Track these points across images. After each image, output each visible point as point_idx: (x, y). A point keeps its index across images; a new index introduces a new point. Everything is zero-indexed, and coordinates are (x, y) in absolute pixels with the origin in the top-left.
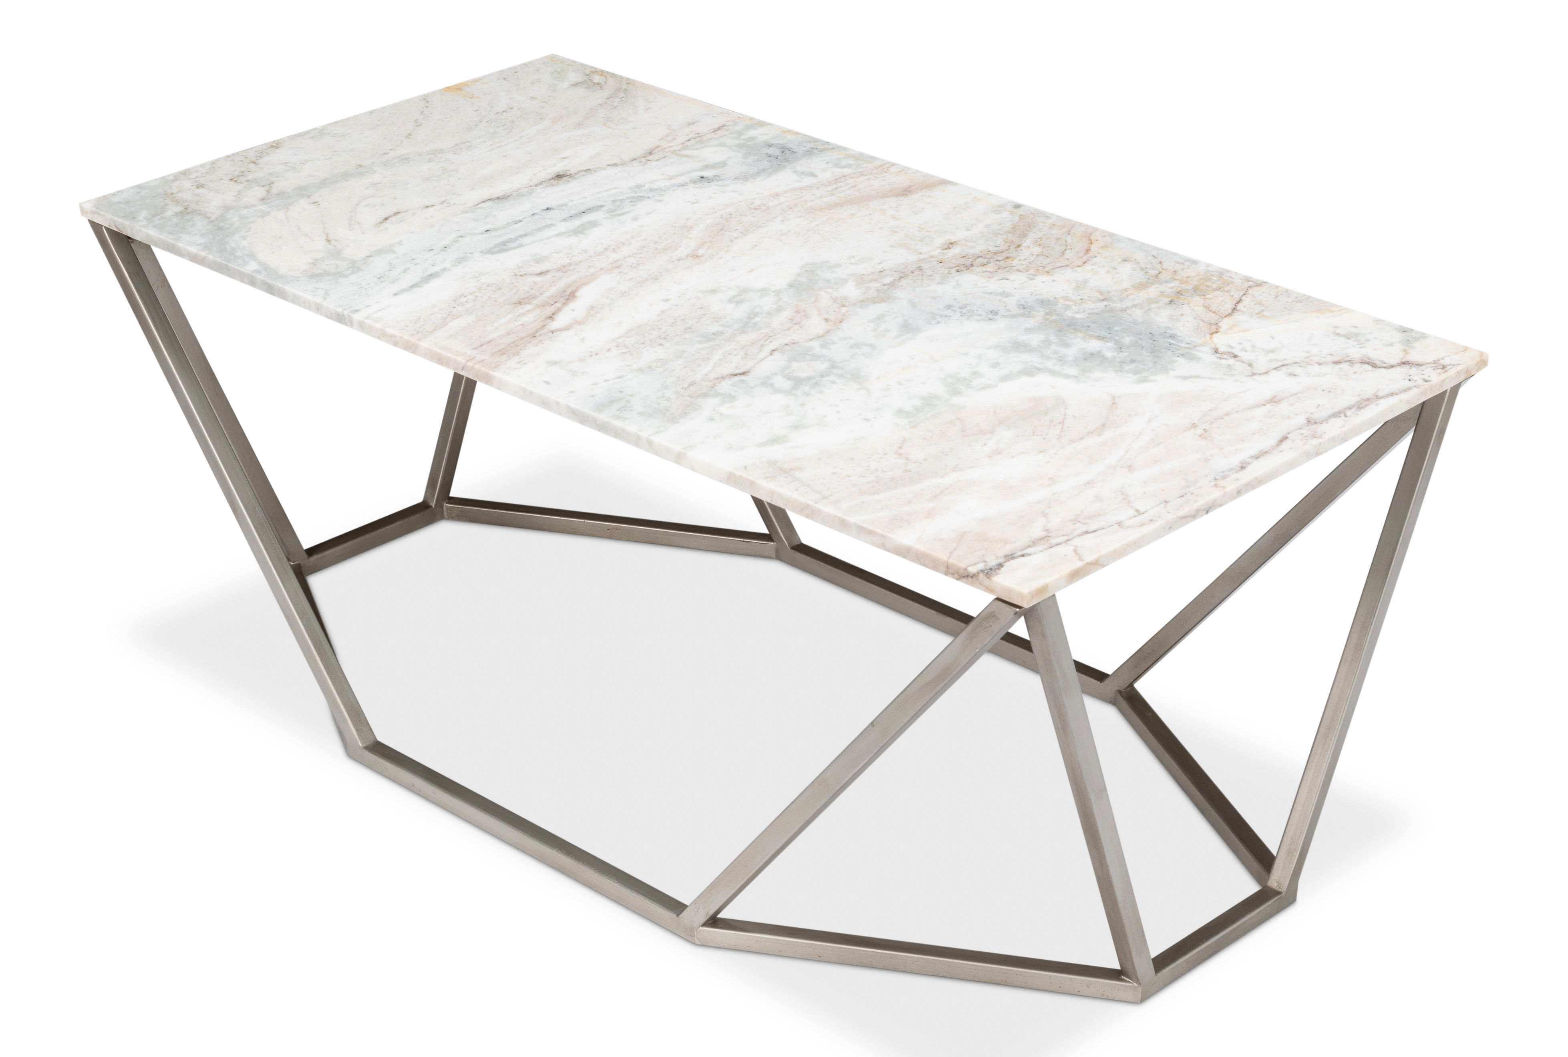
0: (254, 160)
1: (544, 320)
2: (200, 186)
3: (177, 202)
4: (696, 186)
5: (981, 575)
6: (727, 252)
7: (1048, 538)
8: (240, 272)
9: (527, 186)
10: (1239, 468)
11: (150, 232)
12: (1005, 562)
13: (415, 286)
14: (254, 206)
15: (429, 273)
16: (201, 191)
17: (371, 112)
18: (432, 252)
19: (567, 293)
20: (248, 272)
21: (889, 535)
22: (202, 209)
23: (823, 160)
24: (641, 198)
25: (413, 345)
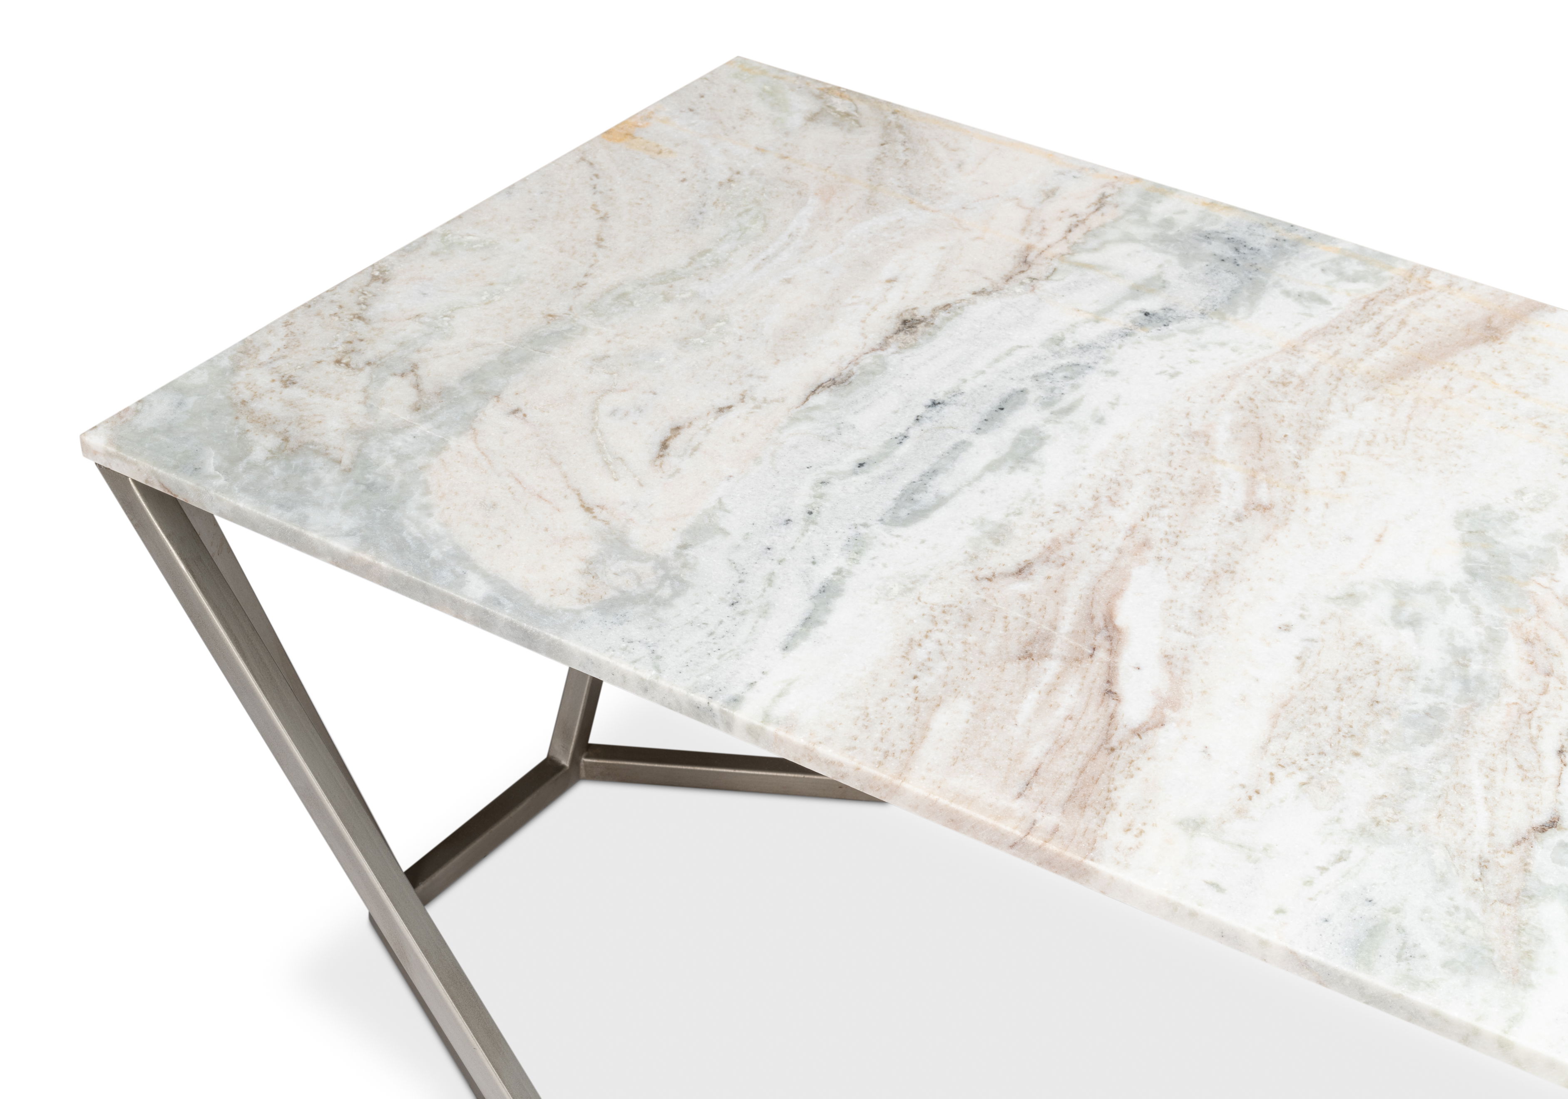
0: (356, 312)
1: (1102, 701)
2: (288, 382)
3: (265, 423)
4: (1149, 334)
6: (1306, 492)
8: (454, 601)
9: (866, 350)
11: (241, 505)
13: (809, 622)
14: (408, 426)
15: (816, 585)
16: (293, 392)
17: (509, 191)
18: (791, 525)
19: (1099, 621)
20: (475, 603)
22: (316, 440)
23: (1313, 265)
24: (1075, 371)
25: (886, 786)
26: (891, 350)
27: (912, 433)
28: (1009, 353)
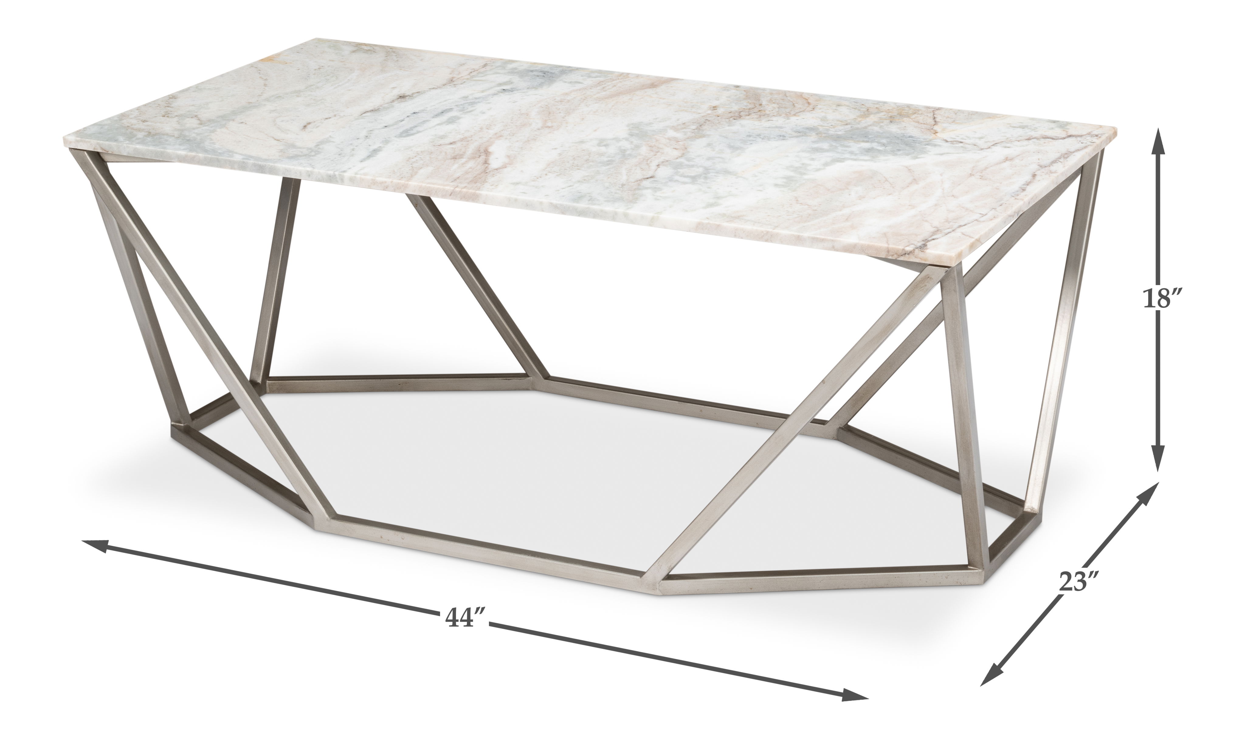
0: (166, 105)
1: (483, 165)
2: (143, 121)
3: (138, 130)
4: (505, 94)
5: (917, 251)
9: (384, 103)
10: (1021, 190)
11: (137, 147)
12: (927, 242)
13: (370, 156)
15: (372, 149)
16: (148, 123)
18: (359, 139)
19: (482, 151)
22: (162, 132)
23: (577, 75)
24: (474, 103)
25: (403, 185)
26: (395, 103)
27: (405, 119)
28: (445, 101)
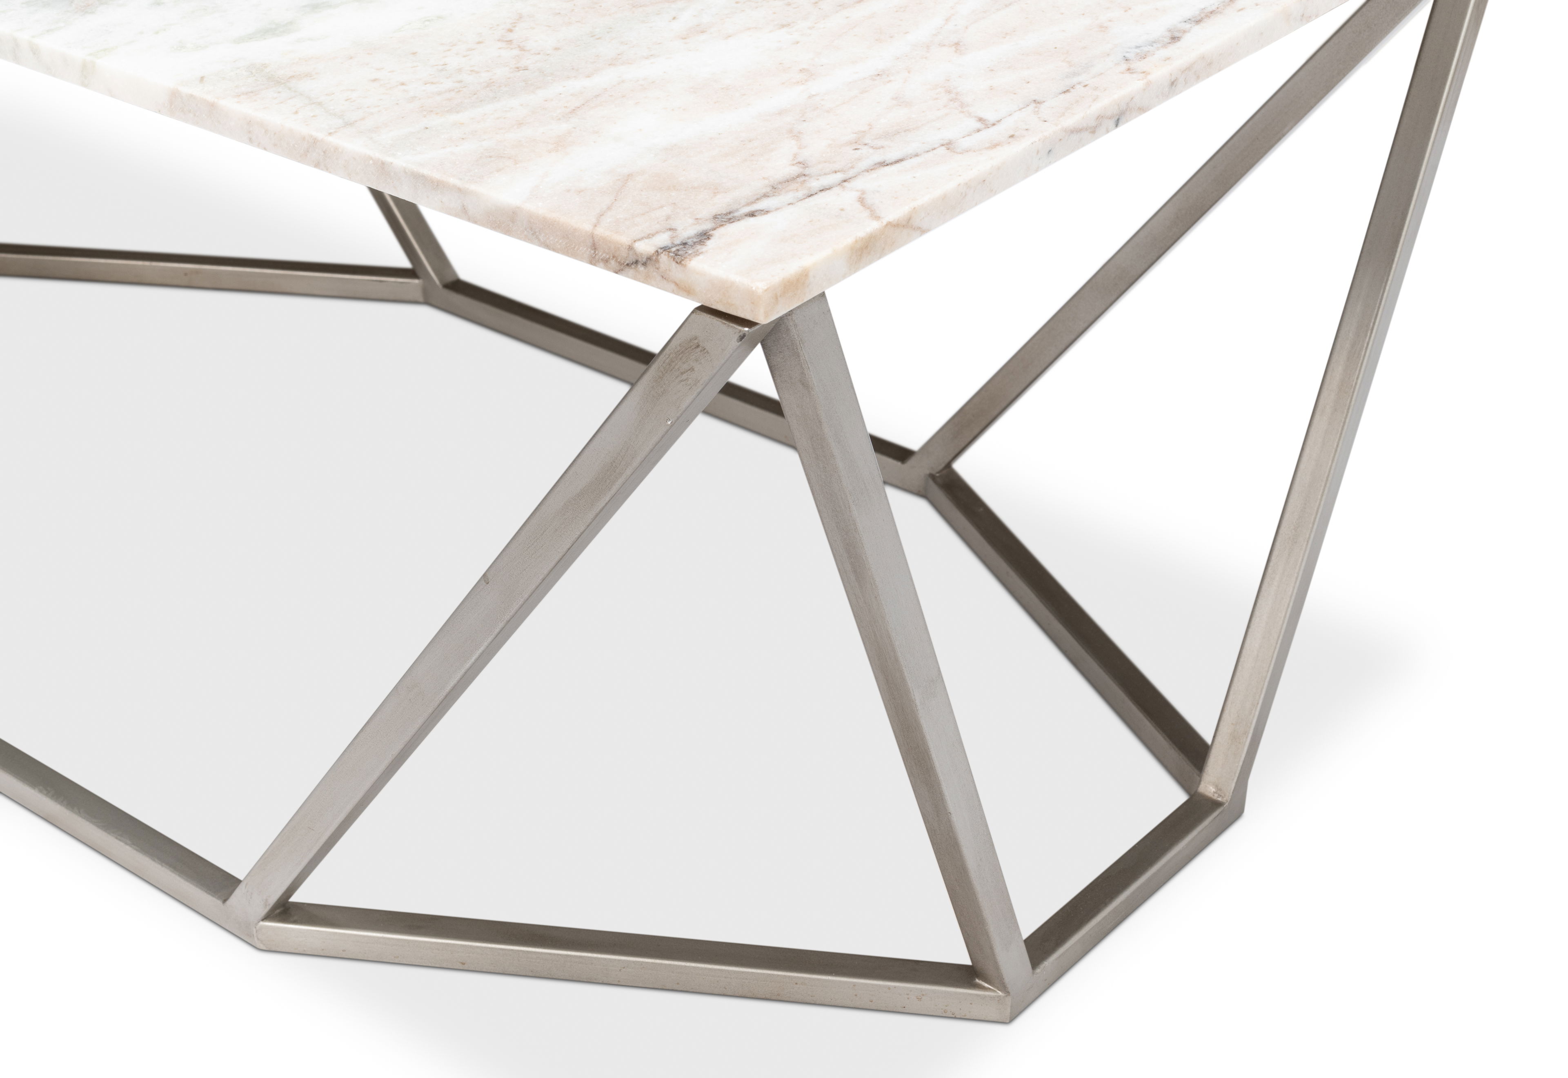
5: (664, 258)
7: (803, 178)
10: (1167, 40)
12: (714, 229)
21: (473, 187)
